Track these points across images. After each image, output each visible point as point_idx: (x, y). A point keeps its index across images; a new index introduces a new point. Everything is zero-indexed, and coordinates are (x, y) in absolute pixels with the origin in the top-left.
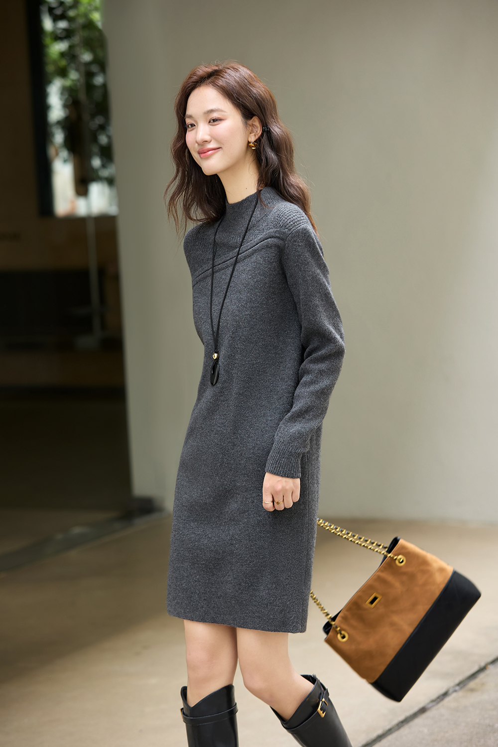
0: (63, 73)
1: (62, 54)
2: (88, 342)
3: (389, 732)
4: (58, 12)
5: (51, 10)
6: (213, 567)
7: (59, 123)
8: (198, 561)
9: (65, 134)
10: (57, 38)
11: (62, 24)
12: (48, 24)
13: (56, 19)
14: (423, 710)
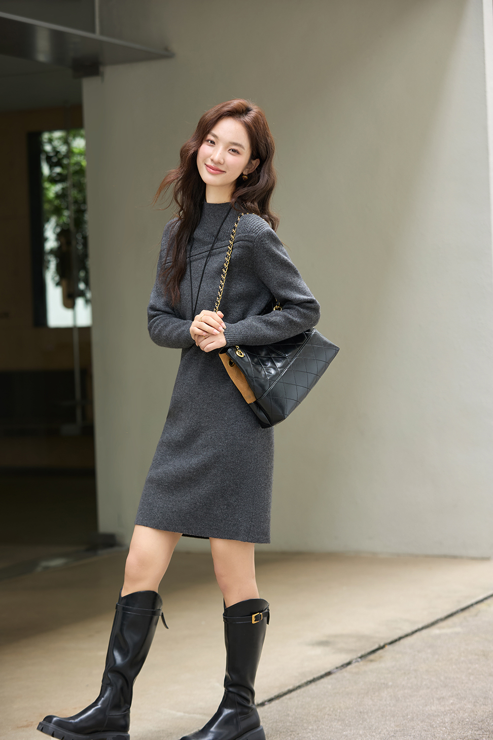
0: (58, 211)
1: (58, 196)
2: (69, 429)
3: (299, 687)
4: (55, 160)
5: (49, 159)
6: (174, 489)
7: (52, 252)
8: (161, 482)
9: (57, 261)
10: (53, 180)
11: (58, 170)
12: (46, 170)
13: (52, 166)
14: (328, 674)
